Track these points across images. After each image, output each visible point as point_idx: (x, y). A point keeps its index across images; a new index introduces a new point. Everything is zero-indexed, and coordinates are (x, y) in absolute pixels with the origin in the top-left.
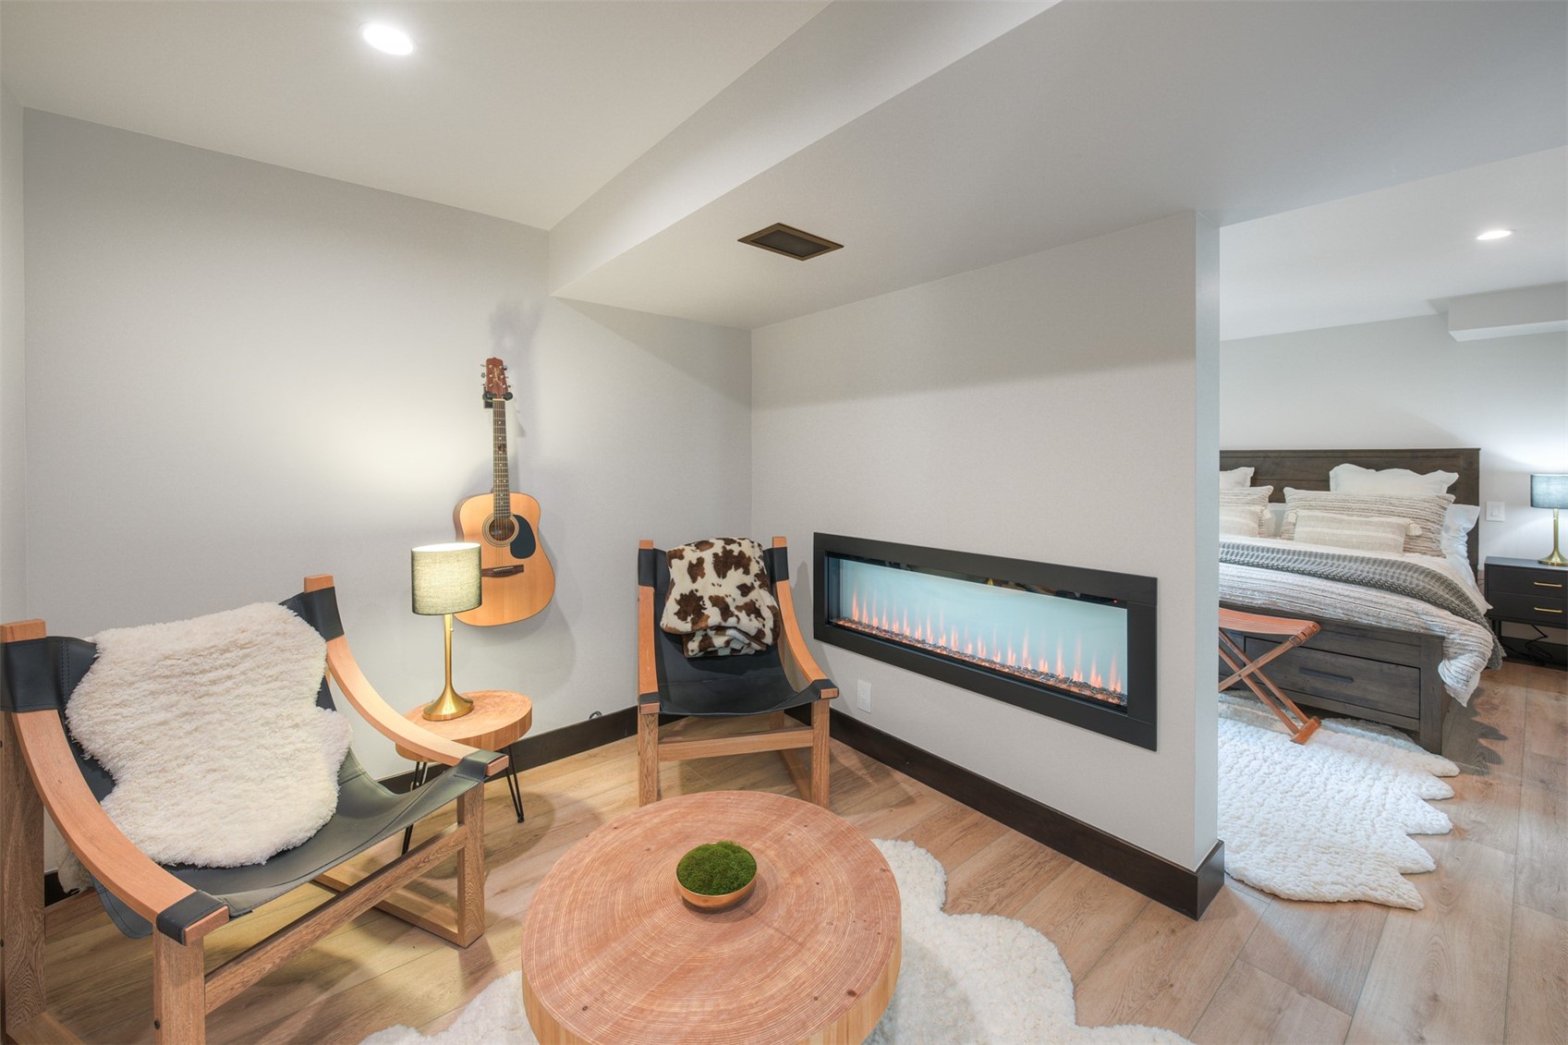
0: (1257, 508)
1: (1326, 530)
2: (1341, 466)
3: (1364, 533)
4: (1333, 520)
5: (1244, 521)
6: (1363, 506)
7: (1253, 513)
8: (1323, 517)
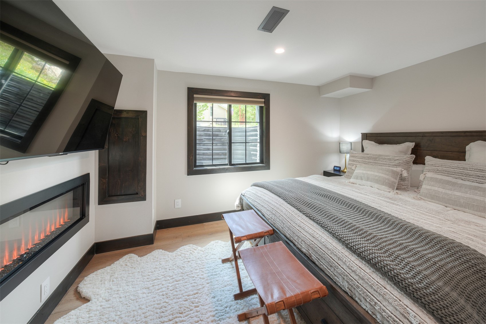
0: (399, 169)
1: (441, 190)
2: (476, 142)
3: (471, 196)
4: (448, 182)
5: (387, 177)
6: (479, 173)
7: (394, 172)
8: (441, 180)
